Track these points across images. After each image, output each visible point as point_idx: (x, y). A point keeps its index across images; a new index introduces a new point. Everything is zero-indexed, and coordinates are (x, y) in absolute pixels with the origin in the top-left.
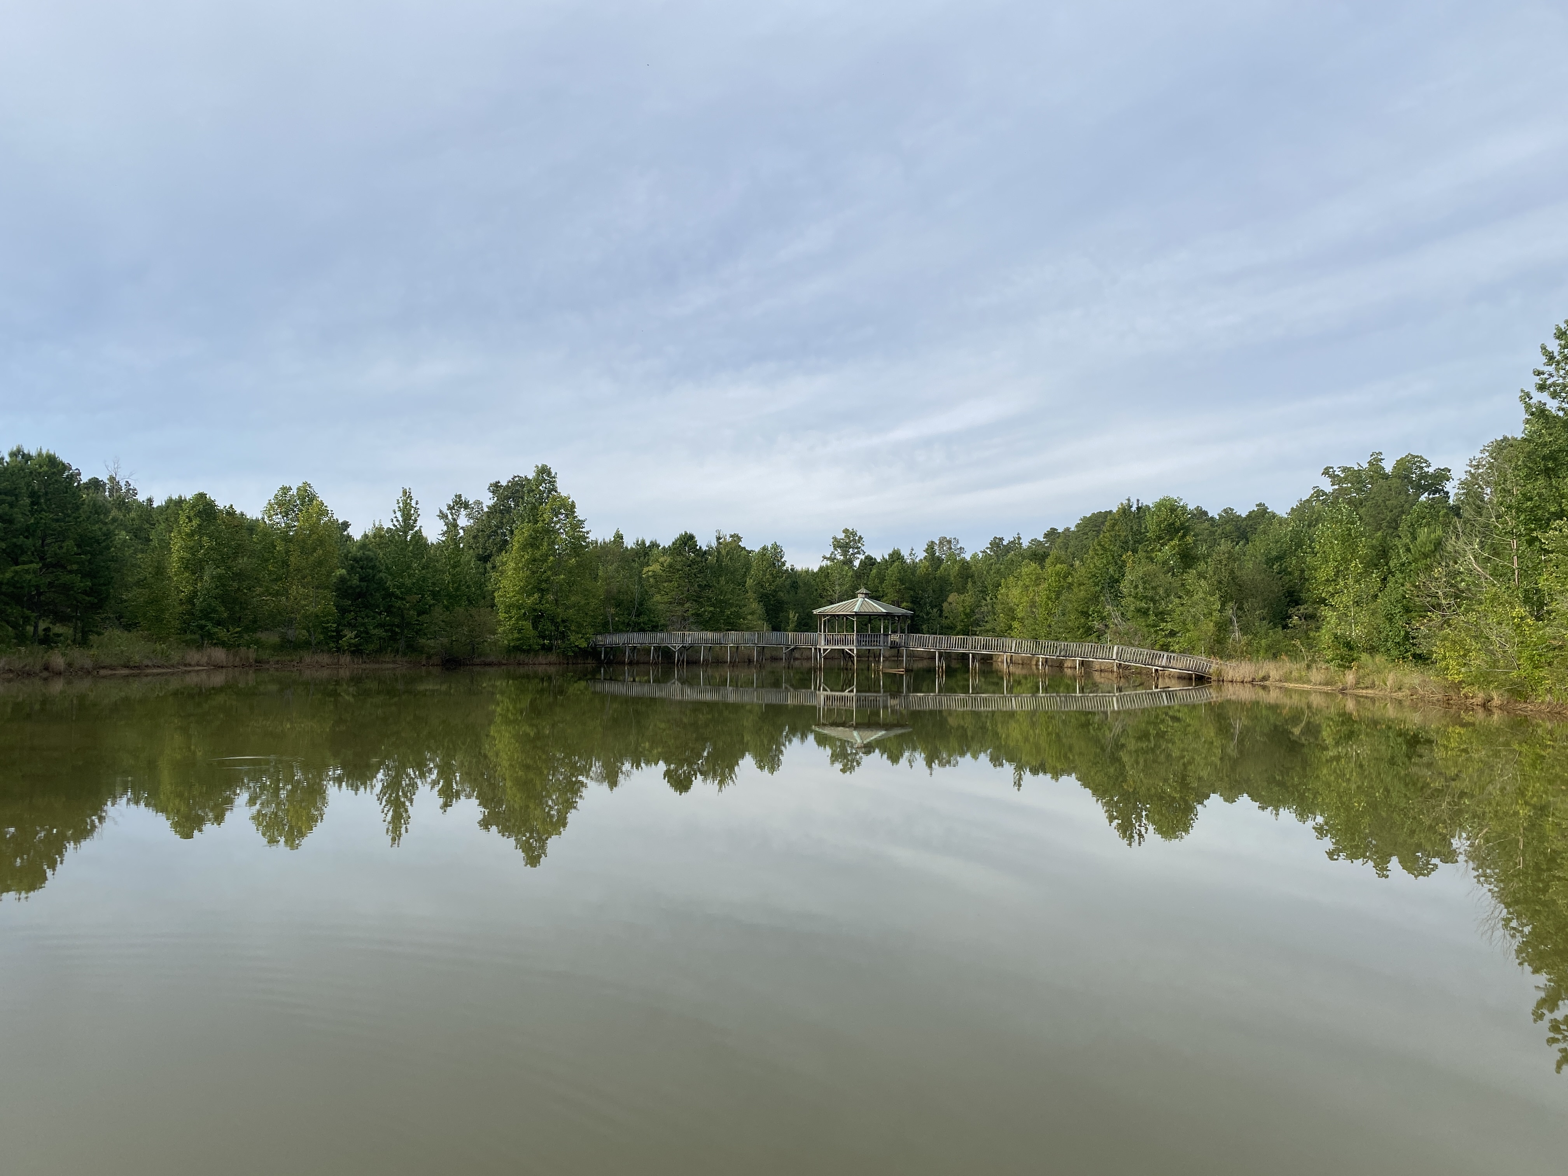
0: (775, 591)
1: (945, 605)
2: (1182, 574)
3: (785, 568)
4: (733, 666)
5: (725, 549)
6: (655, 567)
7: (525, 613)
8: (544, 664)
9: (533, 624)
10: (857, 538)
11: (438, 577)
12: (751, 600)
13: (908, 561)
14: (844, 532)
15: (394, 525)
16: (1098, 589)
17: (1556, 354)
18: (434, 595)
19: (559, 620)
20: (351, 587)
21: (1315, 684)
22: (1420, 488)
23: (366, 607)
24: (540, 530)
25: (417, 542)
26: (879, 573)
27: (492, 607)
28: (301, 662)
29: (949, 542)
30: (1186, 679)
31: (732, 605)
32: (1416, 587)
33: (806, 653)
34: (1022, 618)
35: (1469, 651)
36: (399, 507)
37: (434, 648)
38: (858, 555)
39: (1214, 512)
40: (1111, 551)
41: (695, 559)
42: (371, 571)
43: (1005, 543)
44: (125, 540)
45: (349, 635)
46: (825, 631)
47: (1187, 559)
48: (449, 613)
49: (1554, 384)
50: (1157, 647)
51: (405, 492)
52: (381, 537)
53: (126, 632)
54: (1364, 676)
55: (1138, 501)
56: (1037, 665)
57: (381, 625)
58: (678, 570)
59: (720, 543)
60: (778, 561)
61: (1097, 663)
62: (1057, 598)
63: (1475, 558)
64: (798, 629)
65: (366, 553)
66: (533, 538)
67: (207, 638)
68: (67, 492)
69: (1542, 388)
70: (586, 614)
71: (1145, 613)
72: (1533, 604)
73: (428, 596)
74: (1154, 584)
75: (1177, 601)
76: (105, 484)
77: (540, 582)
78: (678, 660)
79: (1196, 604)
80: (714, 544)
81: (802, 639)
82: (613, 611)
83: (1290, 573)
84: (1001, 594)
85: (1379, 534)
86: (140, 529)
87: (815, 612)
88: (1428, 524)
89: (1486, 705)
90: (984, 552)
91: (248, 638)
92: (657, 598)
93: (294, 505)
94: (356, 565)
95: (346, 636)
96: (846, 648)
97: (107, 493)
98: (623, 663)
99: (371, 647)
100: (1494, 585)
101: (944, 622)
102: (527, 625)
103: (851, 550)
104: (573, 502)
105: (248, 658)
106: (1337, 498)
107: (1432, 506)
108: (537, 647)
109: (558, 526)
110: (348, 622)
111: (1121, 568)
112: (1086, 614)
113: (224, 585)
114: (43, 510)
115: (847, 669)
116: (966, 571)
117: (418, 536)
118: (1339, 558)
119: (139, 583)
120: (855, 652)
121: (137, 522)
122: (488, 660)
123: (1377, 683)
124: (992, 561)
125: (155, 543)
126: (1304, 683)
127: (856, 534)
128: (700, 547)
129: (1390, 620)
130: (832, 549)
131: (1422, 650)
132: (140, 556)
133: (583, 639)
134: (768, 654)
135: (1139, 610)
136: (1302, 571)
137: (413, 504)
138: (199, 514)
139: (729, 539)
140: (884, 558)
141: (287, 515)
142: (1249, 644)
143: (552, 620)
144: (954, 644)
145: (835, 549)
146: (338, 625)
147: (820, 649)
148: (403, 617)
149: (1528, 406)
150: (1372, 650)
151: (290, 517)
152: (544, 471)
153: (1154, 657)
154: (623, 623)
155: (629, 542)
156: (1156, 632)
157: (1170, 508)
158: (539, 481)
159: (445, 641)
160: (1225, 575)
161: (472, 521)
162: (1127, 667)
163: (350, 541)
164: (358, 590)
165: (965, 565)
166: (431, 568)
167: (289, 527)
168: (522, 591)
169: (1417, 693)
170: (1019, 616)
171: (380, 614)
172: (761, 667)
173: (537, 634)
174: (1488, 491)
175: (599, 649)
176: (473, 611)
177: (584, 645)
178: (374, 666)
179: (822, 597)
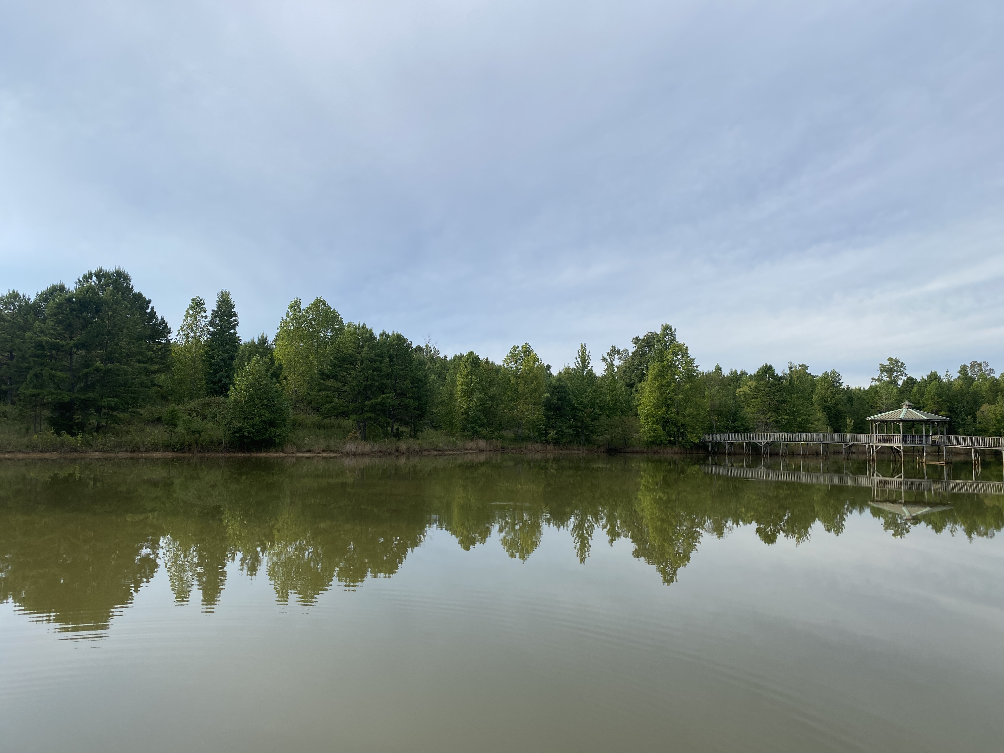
0: (835, 404)
1: (978, 413)
3: (842, 387)
5: (796, 375)
6: (745, 389)
7: (657, 420)
8: (671, 453)
9: (662, 426)
10: (900, 364)
11: (602, 397)
13: (944, 380)
14: (888, 360)
15: (576, 366)
18: (601, 408)
19: (680, 424)
20: (552, 404)
23: (562, 416)
24: (666, 366)
25: (590, 376)
26: (919, 389)
27: (636, 416)
28: (526, 448)
29: (980, 365)
31: (802, 414)
33: (861, 449)
36: (579, 355)
37: (601, 441)
38: (901, 377)
41: (773, 382)
42: (564, 394)
44: (434, 380)
45: (552, 432)
46: (876, 433)
48: (610, 419)
51: (582, 346)
52: (569, 374)
53: (435, 431)
57: (570, 427)
58: (762, 390)
59: (792, 371)
60: (837, 382)
64: (854, 431)
65: (561, 383)
66: (661, 372)
67: (475, 435)
68: (406, 354)
70: (698, 420)
73: (597, 409)
76: (424, 349)
77: (666, 399)
78: (764, 453)
80: (787, 372)
81: (858, 438)
82: (716, 418)
86: (441, 373)
87: (867, 419)
91: (497, 434)
92: (747, 409)
93: (520, 357)
94: (555, 391)
95: (550, 433)
96: (894, 445)
97: (425, 354)
98: (725, 454)
99: (565, 440)
101: (978, 426)
102: (659, 427)
103: (895, 373)
104: (687, 347)
105: (497, 446)
108: (666, 442)
109: (677, 363)
110: (551, 425)
113: (484, 404)
114: (395, 364)
115: (895, 461)
116: (996, 387)
117: (590, 373)
119: (442, 403)
120: (902, 448)
121: (439, 369)
122: (635, 450)
125: (449, 380)
127: (899, 361)
128: (777, 374)
130: (879, 373)
132: (441, 388)
133: (696, 437)
134: (831, 449)
137: (587, 353)
138: (470, 364)
139: (798, 368)
140: (923, 379)
141: (517, 362)
143: (675, 425)
144: (988, 443)
145: (882, 373)
146: (546, 427)
147: (872, 446)
148: (583, 422)
151: (518, 363)
152: (667, 328)
154: (723, 427)
155: (726, 372)
158: (664, 335)
159: (608, 437)
161: (622, 362)
163: (551, 376)
164: (557, 406)
165: (995, 382)
166: (599, 392)
167: (518, 369)
168: (655, 405)
171: (569, 420)
172: (826, 458)
173: (665, 433)
175: (707, 444)
176: (625, 419)
177: (697, 441)
178: (568, 452)
179: (872, 408)
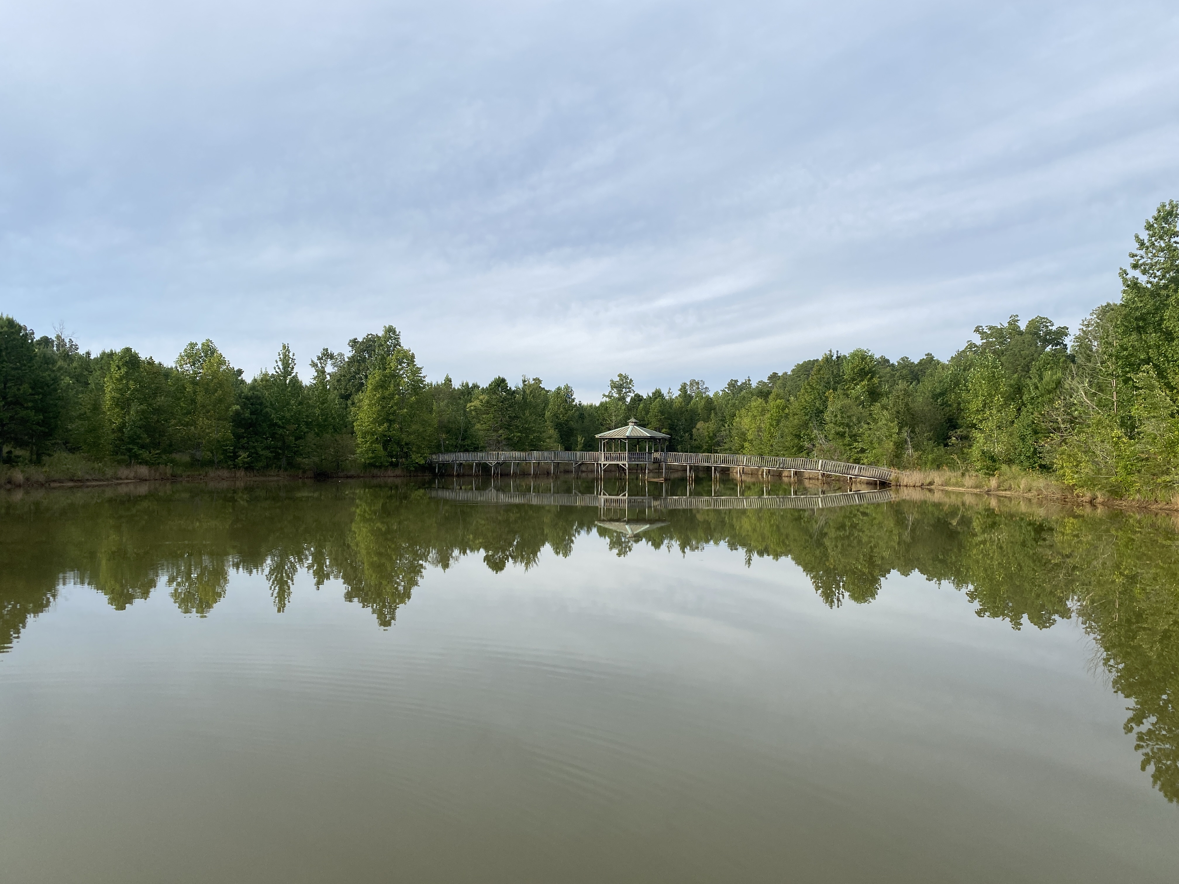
0: (567, 421)
1: (694, 430)
2: (870, 406)
3: (574, 403)
4: (535, 477)
5: (529, 389)
6: (476, 403)
7: (377, 438)
8: (392, 477)
9: (383, 446)
10: (628, 381)
11: (310, 411)
12: (549, 428)
13: (667, 398)
14: (619, 376)
15: (277, 372)
16: (807, 417)
17: (1146, 241)
18: (307, 424)
19: (403, 443)
20: (244, 419)
21: (968, 488)
22: (1046, 342)
23: (256, 434)
24: (388, 375)
25: (294, 385)
26: (645, 407)
27: (352, 434)
28: (206, 476)
29: (698, 383)
30: (872, 484)
31: (534, 431)
32: (1042, 415)
33: (590, 468)
34: (752, 440)
35: (1080, 462)
36: (280, 358)
37: (308, 465)
38: (629, 394)
39: (894, 360)
40: (817, 389)
41: (506, 397)
42: (259, 407)
43: (739, 384)
44: (69, 384)
45: (243, 455)
46: (604, 451)
47: (874, 395)
48: (319, 438)
49: (1144, 264)
50: (851, 460)
51: (284, 347)
52: (267, 381)
53: (71, 454)
54: (1004, 481)
55: (837, 352)
56: (762, 475)
57: (267, 448)
58: (494, 405)
59: (525, 385)
60: (569, 398)
61: (807, 473)
62: (777, 425)
63: (1086, 393)
64: (584, 449)
65: (255, 393)
66: (382, 381)
67: (134, 459)
68: (22, 347)
69: (1135, 266)
70: (424, 439)
71: (842, 435)
72: (1127, 427)
73: (303, 426)
74: (849, 414)
75: (866, 426)
76: (53, 341)
77: (389, 414)
78: (494, 473)
79: (880, 428)
80: (521, 385)
81: (588, 456)
82: (444, 436)
83: (950, 405)
84: (736, 422)
85: (1016, 375)
86: (81, 375)
87: (597, 436)
88: (1051, 368)
89: (1092, 502)
90: (724, 391)
91: (166, 458)
92: (478, 426)
93: (199, 357)
94: (248, 402)
95: (240, 456)
96: (620, 463)
97: (55, 348)
98: (453, 475)
99: (260, 464)
100: (1099, 413)
101: (694, 443)
102: (379, 447)
103: (624, 390)
104: (413, 354)
105: (166, 474)
106: (985, 349)
107: (1054, 355)
108: (387, 464)
109: (401, 372)
110: (242, 446)
111: (825, 402)
112: (798, 437)
113: (146, 418)
114: (4, 361)
115: (621, 479)
116: (710, 405)
117: (295, 380)
118: (986, 394)
119: (81, 417)
120: (627, 466)
121: (78, 370)
122: (349, 474)
123: (1013, 486)
124: (729, 397)
125: (92, 386)
126: (959, 487)
127: (628, 377)
128: (510, 388)
129: (1023, 440)
130: (610, 389)
131: (1046, 462)
132: (80, 396)
133: (421, 458)
134: (562, 468)
135: (838, 433)
136: (959, 404)
137: (291, 356)
138: (126, 364)
139: (532, 382)
140: (648, 396)
141: (194, 364)
142: (919, 458)
143: (398, 443)
144: (701, 459)
145: (612, 389)
146: (235, 448)
147: (601, 464)
148: (284, 442)
149: (1125, 281)
150: (1010, 462)
151: (197, 365)
152: (390, 330)
153: (849, 468)
154: (452, 445)
155: (456, 384)
156: (850, 449)
157: (862, 357)
158: (387, 338)
159: (316, 459)
160: (902, 407)
161: (336, 369)
162: (829, 476)
163: (243, 384)
164: (250, 421)
165: (709, 401)
166: (305, 404)
167: (195, 373)
168: (375, 421)
169: (1042, 493)
170: (749, 438)
171: (267, 439)
172: (557, 478)
173: (386, 454)
174: (1096, 343)
175: (434, 465)
176: (338, 437)
177: (423, 462)
178: (263, 479)
179: (602, 425)
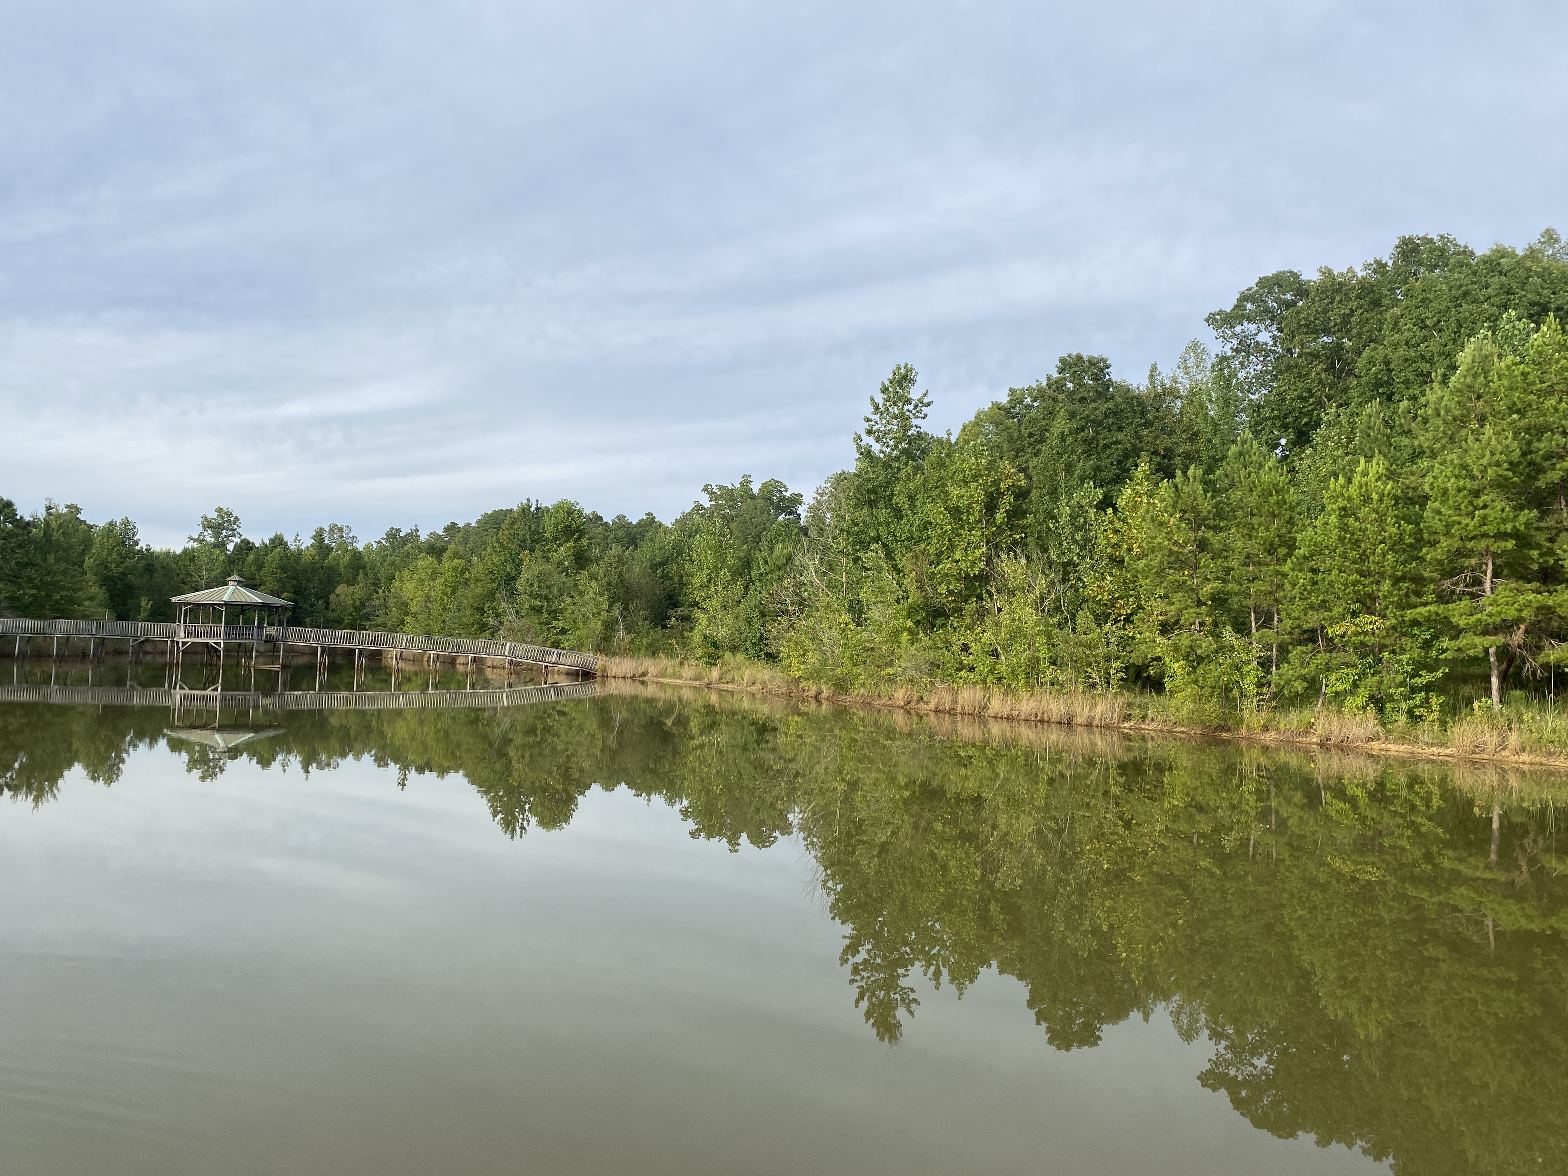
0: (122, 573)
1: (332, 597)
2: (575, 575)
3: (138, 548)
4: (60, 662)
5: (56, 521)
10: (232, 519)
12: (90, 583)
13: (292, 547)
14: (216, 510)
16: (494, 585)
17: (880, 405)
21: (686, 680)
22: (779, 510)
26: (256, 559)
29: (341, 530)
30: (573, 675)
31: (62, 588)
32: (770, 594)
33: (160, 647)
34: (416, 613)
35: (807, 651)
38: (233, 538)
39: (608, 518)
40: (509, 548)
41: (12, 531)
43: (402, 534)
46: (185, 622)
47: (581, 560)
49: (878, 431)
50: (549, 644)
54: (727, 672)
55: (537, 501)
56: (428, 661)
59: (50, 514)
60: (130, 539)
61: (490, 660)
62: (453, 593)
63: (816, 572)
64: (151, 618)
69: (869, 432)
71: (538, 610)
72: (855, 612)
74: (548, 583)
75: (569, 600)
79: (587, 603)
80: (42, 514)
81: (157, 630)
83: (671, 578)
84: (395, 587)
85: (745, 547)
87: (174, 600)
88: (783, 541)
89: (817, 698)
90: (379, 542)
96: (211, 641)
100: (828, 595)
101: (330, 615)
103: (224, 532)
106: (713, 512)
107: (787, 525)
111: (518, 566)
112: (481, 611)
115: (211, 665)
116: (358, 563)
118: (711, 567)
120: (222, 646)
123: (736, 678)
124: (387, 552)
126: (677, 678)
127: (231, 514)
128: (21, 517)
129: (749, 623)
130: (201, 529)
131: (772, 650)
134: (110, 647)
135: (532, 608)
136: (681, 577)
139: (63, 510)
140: (263, 543)
142: (632, 642)
144: (339, 638)
145: (205, 530)
147: (178, 642)
149: (859, 447)
150: (734, 649)
153: (545, 653)
156: (548, 629)
157: (569, 511)
160: (614, 579)
162: (518, 664)
165: (357, 556)
169: (766, 687)
170: (413, 610)
172: (99, 661)
174: (828, 516)
179: (184, 583)
